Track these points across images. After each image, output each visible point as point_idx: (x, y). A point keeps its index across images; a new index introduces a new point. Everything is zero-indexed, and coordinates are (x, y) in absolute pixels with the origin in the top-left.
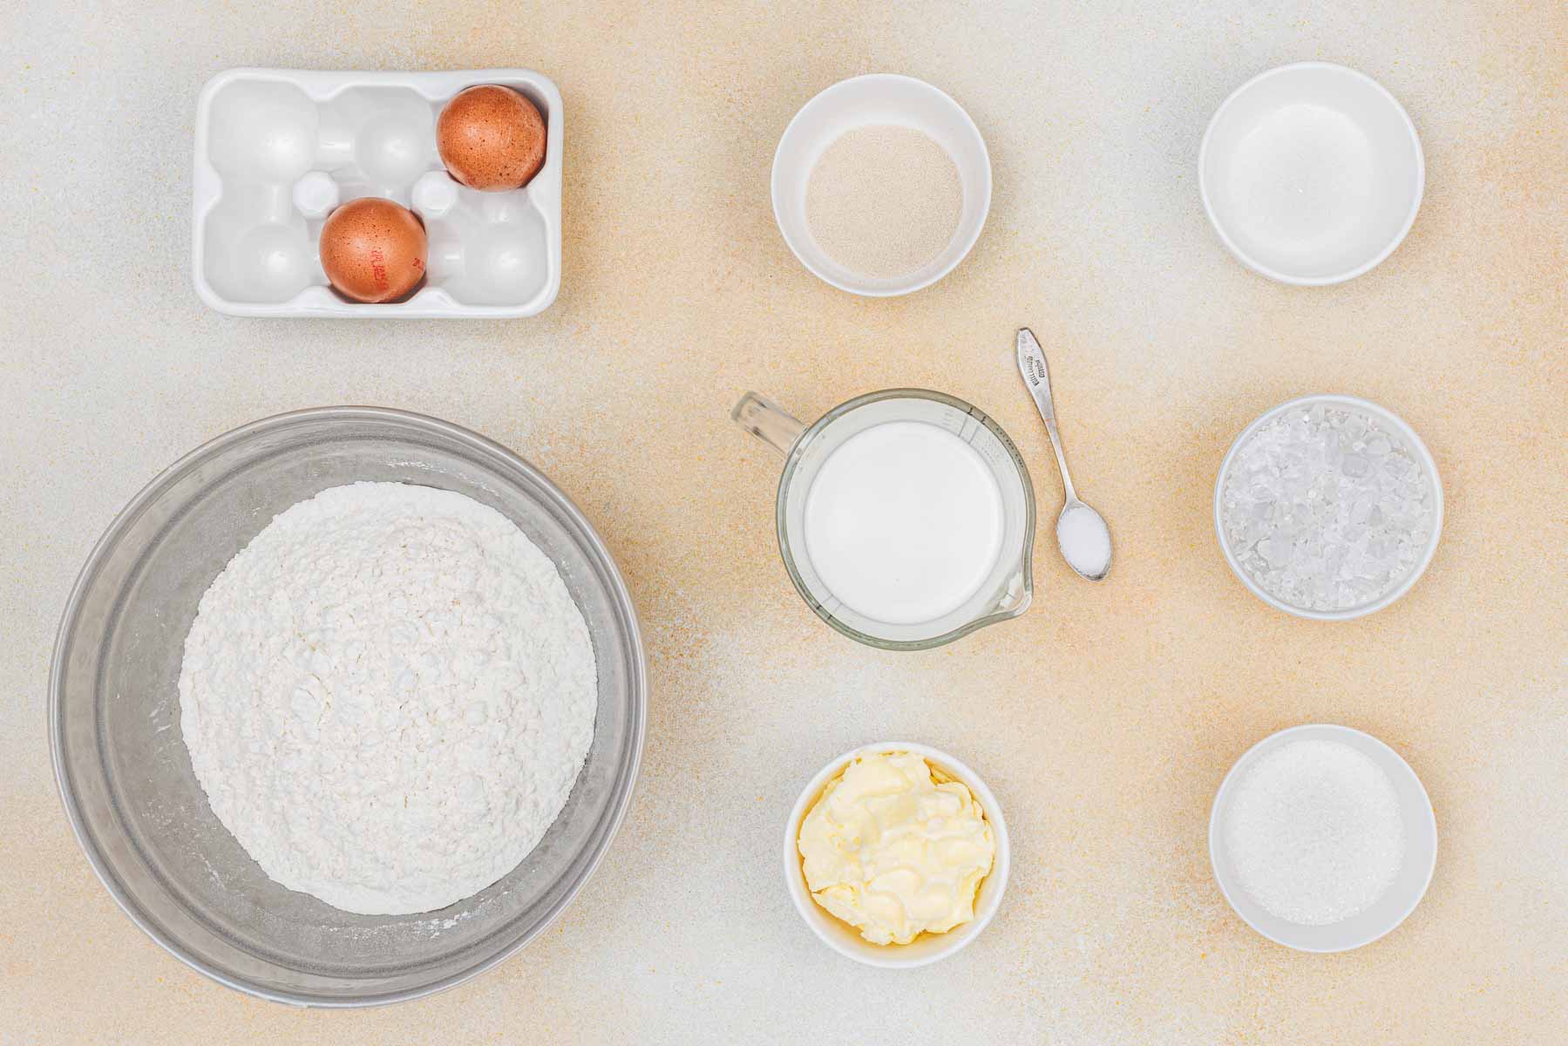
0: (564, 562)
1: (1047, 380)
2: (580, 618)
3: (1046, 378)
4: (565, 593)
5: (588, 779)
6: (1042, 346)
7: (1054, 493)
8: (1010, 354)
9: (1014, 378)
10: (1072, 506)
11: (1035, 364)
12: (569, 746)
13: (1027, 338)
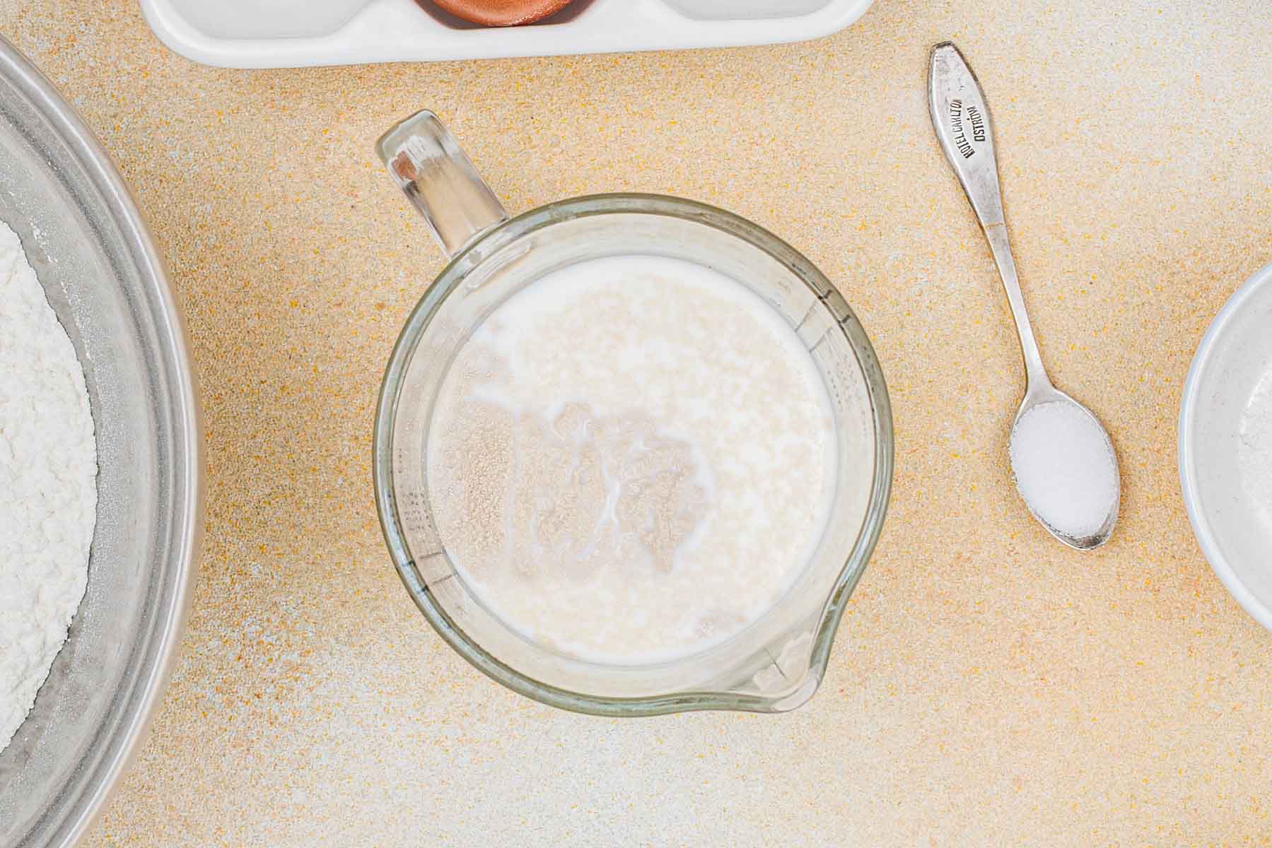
0: (37, 232)
1: (991, 146)
2: (67, 348)
3: (988, 144)
4: (38, 296)
5: (74, 665)
6: (981, 80)
7: (1003, 373)
8: (917, 96)
9: (926, 144)
10: (1039, 399)
11: (965, 115)
12: (37, 600)
13: (952, 65)
